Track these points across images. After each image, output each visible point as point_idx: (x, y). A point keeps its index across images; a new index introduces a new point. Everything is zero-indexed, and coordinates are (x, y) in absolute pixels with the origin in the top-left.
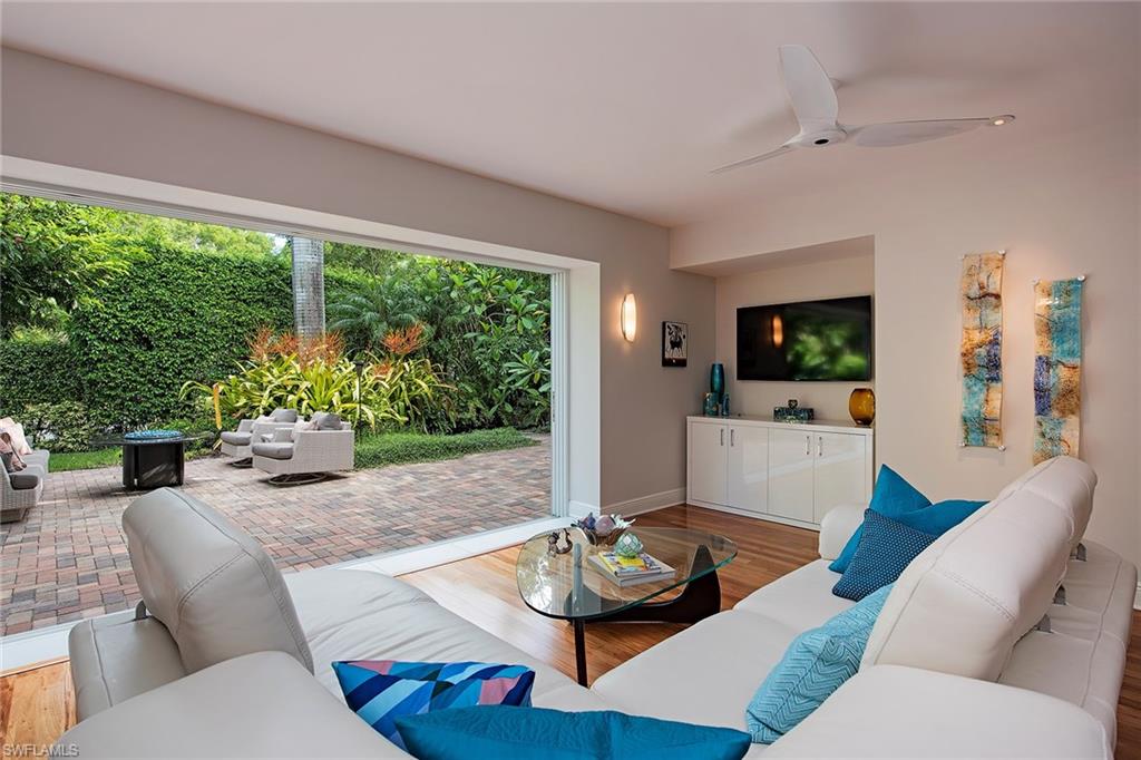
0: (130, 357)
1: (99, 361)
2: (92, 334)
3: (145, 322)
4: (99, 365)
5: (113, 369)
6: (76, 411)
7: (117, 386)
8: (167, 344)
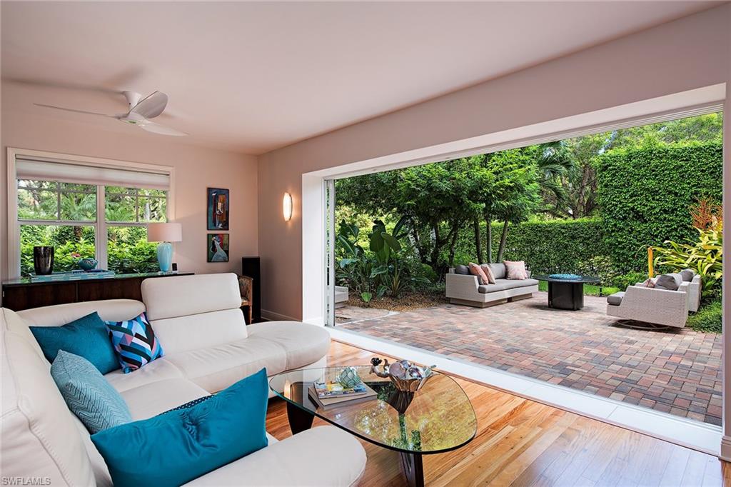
0: (631, 228)
1: (613, 231)
2: (608, 215)
3: (640, 204)
4: (613, 234)
5: (622, 236)
6: (606, 262)
7: (624, 248)
8: (655, 218)
